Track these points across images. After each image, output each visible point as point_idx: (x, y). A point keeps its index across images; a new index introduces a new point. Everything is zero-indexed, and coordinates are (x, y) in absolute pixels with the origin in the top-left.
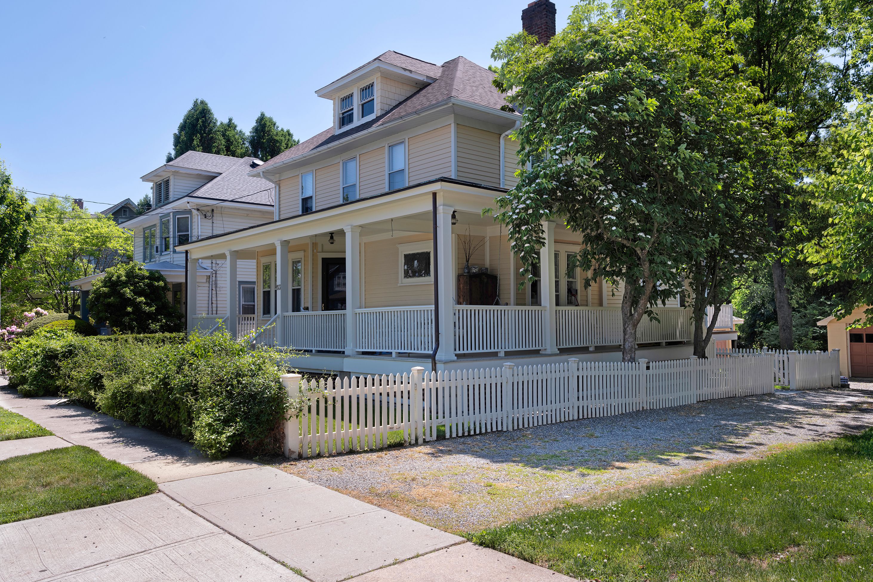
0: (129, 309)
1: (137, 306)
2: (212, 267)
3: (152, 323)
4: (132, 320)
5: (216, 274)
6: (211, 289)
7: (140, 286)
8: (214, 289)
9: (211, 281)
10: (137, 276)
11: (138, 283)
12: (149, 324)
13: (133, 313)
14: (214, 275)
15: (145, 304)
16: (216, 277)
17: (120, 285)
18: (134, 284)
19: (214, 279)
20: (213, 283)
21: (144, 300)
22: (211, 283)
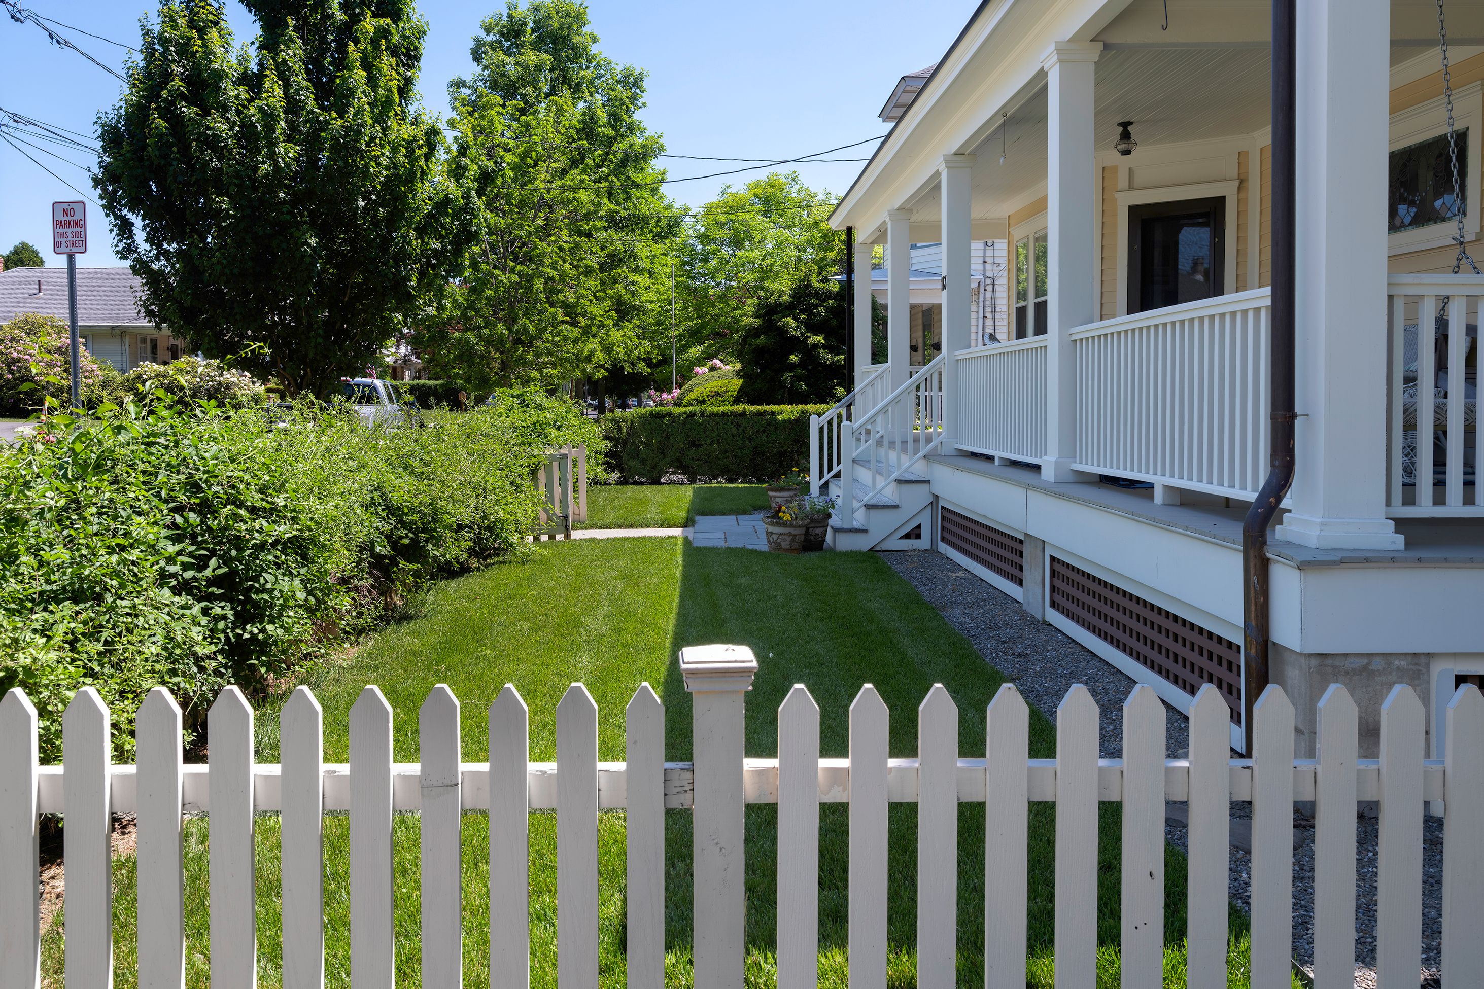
0: (794, 358)
1: (810, 352)
2: (984, 270)
3: (838, 385)
4: (799, 378)
5: (993, 284)
6: (981, 315)
7: (819, 313)
8: (989, 315)
9: (981, 299)
10: (817, 294)
11: (816, 307)
12: (833, 388)
13: (802, 364)
14: (989, 288)
15: (824, 347)
16: (993, 291)
17: (781, 312)
18: (809, 310)
19: (989, 295)
20: (988, 303)
21: (823, 341)
22: (981, 304)
